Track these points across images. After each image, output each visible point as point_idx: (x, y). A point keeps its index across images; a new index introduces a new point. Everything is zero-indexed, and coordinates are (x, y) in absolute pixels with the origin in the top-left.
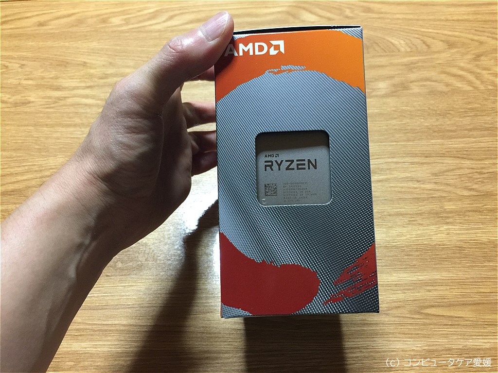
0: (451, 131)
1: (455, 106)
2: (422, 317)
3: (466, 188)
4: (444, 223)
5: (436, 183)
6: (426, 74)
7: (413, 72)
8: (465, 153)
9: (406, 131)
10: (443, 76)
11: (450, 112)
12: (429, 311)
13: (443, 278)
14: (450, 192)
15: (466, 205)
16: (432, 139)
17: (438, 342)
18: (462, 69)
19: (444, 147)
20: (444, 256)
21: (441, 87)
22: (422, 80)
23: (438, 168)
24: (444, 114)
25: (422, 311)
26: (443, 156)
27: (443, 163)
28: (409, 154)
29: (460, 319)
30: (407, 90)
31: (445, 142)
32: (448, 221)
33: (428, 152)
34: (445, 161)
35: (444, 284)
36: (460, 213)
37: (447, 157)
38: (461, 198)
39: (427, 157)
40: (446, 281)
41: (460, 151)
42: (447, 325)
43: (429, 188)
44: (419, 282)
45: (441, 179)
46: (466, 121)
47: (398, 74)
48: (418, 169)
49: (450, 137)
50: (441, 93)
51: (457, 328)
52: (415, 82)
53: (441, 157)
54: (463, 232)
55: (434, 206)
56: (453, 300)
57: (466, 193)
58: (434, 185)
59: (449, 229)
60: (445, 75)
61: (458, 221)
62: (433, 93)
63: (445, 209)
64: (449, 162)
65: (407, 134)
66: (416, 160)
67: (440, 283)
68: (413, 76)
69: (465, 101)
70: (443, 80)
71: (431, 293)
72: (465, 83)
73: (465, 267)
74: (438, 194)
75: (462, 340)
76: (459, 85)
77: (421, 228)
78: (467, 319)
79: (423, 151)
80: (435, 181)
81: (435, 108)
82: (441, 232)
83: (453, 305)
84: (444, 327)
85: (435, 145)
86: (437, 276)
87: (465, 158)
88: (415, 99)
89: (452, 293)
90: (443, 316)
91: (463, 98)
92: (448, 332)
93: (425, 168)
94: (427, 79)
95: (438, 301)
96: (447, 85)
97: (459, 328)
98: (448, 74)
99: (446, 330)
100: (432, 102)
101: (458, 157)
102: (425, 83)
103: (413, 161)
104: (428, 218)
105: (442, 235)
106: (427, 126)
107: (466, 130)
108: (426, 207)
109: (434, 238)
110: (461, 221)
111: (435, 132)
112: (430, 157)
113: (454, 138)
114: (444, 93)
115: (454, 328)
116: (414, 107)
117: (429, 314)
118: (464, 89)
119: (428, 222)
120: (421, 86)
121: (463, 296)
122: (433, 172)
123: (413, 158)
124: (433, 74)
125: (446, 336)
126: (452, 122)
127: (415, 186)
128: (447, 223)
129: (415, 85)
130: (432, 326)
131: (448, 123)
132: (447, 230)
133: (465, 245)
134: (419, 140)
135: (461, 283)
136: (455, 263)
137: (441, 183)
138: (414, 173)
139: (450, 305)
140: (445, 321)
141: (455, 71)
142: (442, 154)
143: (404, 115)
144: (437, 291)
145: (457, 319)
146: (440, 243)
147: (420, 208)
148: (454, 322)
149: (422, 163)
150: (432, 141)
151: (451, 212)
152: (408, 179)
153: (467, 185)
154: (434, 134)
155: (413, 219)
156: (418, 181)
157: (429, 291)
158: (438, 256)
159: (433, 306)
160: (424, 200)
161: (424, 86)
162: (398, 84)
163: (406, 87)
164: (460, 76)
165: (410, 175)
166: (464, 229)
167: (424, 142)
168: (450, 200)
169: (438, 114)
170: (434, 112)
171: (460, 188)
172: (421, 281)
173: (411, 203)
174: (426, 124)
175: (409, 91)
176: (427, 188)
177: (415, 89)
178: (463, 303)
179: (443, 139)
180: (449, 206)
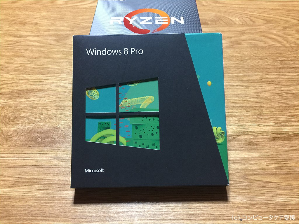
0: (268, 69)
1: (270, 55)
2: (247, 181)
3: (277, 102)
4: (263, 122)
5: (257, 98)
6: (252, 37)
7: (244, 35)
8: (277, 81)
9: (238, 68)
10: (263, 38)
11: (267, 58)
12: (252, 177)
13: (262, 156)
14: (267, 104)
15: (278, 111)
16: (255, 73)
17: (258, 198)
18: (275, 35)
19: (263, 77)
20: (262, 143)
21: (261, 44)
22: (249, 40)
23: (260, 89)
24: (263, 59)
25: (247, 177)
26: (262, 82)
27: (262, 87)
28: (240, 81)
29: (273, 183)
30: (240, 45)
31: (264, 74)
32: (265, 121)
33: (252, 80)
34: (264, 86)
35: (263, 160)
36: (273, 116)
37: (265, 83)
38: (275, 108)
39: (251, 83)
40: (264, 158)
41: (274, 80)
42: (265, 187)
43: (253, 101)
44: (245, 158)
45: (261, 96)
46: (278, 63)
47: (234, 36)
48: (246, 89)
49: (267, 72)
50: (261, 47)
51: (272, 189)
52: (245, 40)
53: (261, 83)
54: (276, 128)
55: (257, 112)
56: (269, 171)
57: (277, 105)
58: (257, 99)
59: (266, 126)
60: (264, 37)
61: (272, 121)
62: (256, 47)
63: (264, 114)
64: (267, 86)
65: (239, 69)
66: (245, 84)
67: (260, 159)
68: (243, 38)
69: (277, 52)
70: (262, 40)
71: (253, 166)
72: (276, 42)
73: (277, 150)
74: (259, 105)
75: (275, 198)
76: (273, 43)
77: (247, 125)
78: (279, 184)
79: (249, 79)
80: (256, 97)
81: (258, 56)
82: (261, 128)
83: (269, 174)
84: (263, 188)
85: (257, 76)
86: (257, 155)
87: (277, 84)
88: (244, 50)
89: (267, 167)
90: (261, 181)
91: (276, 50)
92: (266, 192)
93: (251, 89)
94: (252, 40)
95: (258, 171)
96: (265, 43)
97: (273, 189)
98: (266, 37)
99: (263, 190)
100: (256, 52)
101: (272, 84)
102: (251, 42)
103: (243, 85)
104: (252, 119)
105: (261, 129)
106: (252, 65)
107: (278, 68)
108: (252, 112)
109: (256, 131)
110: (274, 121)
111: (257, 68)
112: (254, 83)
113: (270, 72)
114: (263, 47)
115: (270, 189)
116: (244, 54)
117: (252, 180)
118: (276, 46)
119: (252, 121)
120: (249, 43)
121: (276, 169)
122: (256, 92)
123: (243, 83)
124: (256, 37)
125: (263, 194)
126: (268, 64)
127: (244, 99)
128: (265, 122)
129: (245, 42)
130: (254, 188)
131: (266, 64)
132: (264, 126)
133: (277, 136)
134: (247, 73)
135: (275, 160)
136: (270, 147)
137: (261, 99)
138: (243, 92)
139: (267, 174)
140: (263, 185)
141: (270, 35)
142: (262, 81)
143: (237, 58)
144: (258, 165)
145: (272, 183)
146: (260, 134)
147: (247, 113)
148: (269, 185)
149: (248, 86)
150: (255, 74)
151: (267, 116)
152: (239, 95)
153: (278, 100)
154: (257, 70)
155: (242, 119)
156: (246, 97)
157: (252, 164)
158: (259, 142)
159: (254, 174)
160: (249, 108)
161: (251, 43)
162: (234, 42)
163: (239, 43)
164: (273, 38)
165: (240, 93)
166: (277, 126)
167: (250, 74)
168: (267, 108)
169: (260, 59)
170: (257, 58)
171: (274, 101)
172: (247, 158)
173: (241, 110)
174: (252, 64)
176: (251, 101)
177: (245, 45)
178: (276, 173)
179: (263, 73)
180: (266, 112)
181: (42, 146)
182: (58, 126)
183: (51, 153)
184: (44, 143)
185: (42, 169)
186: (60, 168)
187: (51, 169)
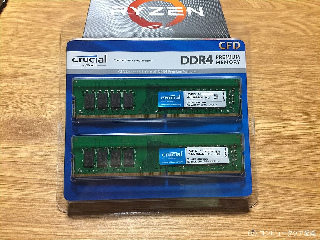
0: (289, 59)
1: (291, 44)
2: (261, 187)
3: (298, 97)
4: (281, 120)
5: (275, 92)
6: (272, 23)
7: (262, 21)
8: (298, 74)
9: (255, 57)
10: (284, 25)
11: (288, 47)
12: (266, 182)
13: (279, 158)
14: (286, 99)
15: (298, 108)
16: (274, 64)
17: (274, 206)
18: (298, 22)
19: (283, 69)
20: (280, 143)
21: (282, 32)
22: (268, 26)
23: (278, 82)
24: (284, 48)
25: (261, 182)
26: (282, 74)
27: (281, 79)
28: (257, 72)
29: (291, 190)
30: (258, 31)
31: (284, 66)
32: (284, 118)
33: (270, 71)
34: (283, 78)
35: (280, 163)
36: (292, 113)
37: (285, 75)
38: (295, 104)
39: (269, 74)
40: (281, 161)
41: (295, 72)
42: (281, 194)
43: (270, 95)
44: (260, 160)
45: (280, 90)
46: (300, 54)
47: (251, 22)
48: (263, 82)
49: (288, 63)
50: (282, 35)
51: (289, 197)
52: (263, 27)
53: (280, 75)
54: (295, 127)
55: (275, 108)
56: (286, 175)
57: (298, 100)
58: (275, 94)
59: (285, 124)
60: (285, 24)
61: (291, 119)
62: (276, 35)
63: (282, 110)
64: (287, 79)
65: (256, 59)
66: (262, 76)
67: (276, 162)
68: (262, 23)
69: (299, 41)
70: (283, 28)
71: (269, 169)
72: (299, 30)
73: (297, 152)
74: (277, 100)
75: (293, 207)
76: (295, 31)
77: (264, 122)
78: (297, 190)
79: (267, 70)
80: (275, 91)
81: (278, 44)
82: (279, 126)
83: (286, 179)
84: (279, 195)
85: (276, 67)
86: (274, 156)
87: (298, 77)
88: (263, 37)
89: (285, 170)
90: (277, 186)
91: (298, 39)
92: (282, 200)
93: (268, 82)
94: (272, 26)
95: (274, 175)
96: (286, 30)
97: (291, 197)
98: (287, 24)
99: (280, 197)
100: (276, 40)
101: (293, 76)
102: (270, 28)
103: (260, 77)
104: (269, 116)
105: (279, 128)
106: (271, 55)
107: (300, 59)
108: (269, 108)
109: (273, 129)
110: (294, 119)
111: (276, 59)
112: (272, 75)
113: (291, 64)
114: (284, 35)
115: (287, 197)
116: (262, 42)
117: (266, 185)
118: (298, 34)
119: (269, 118)
120: (268, 30)
121: (295, 173)
122: (274, 85)
123: (260, 75)
124: (276, 23)
125: (279, 202)
126: (289, 54)
127: (260, 93)
128: (284, 120)
129: (264, 29)
130: (269, 194)
131: (287, 54)
132: (283, 124)
133: (296, 136)
134: (264, 63)
135: (294, 163)
136: (289, 148)
137: (280, 93)
138: (260, 84)
139: (284, 179)
140: (279, 191)
141: (292, 22)
142: (281, 73)
143: (254, 47)
144: (274, 168)
145: (289, 190)
146: (277, 133)
147: (263, 108)
148: (287, 192)
149: (265, 79)
150: (274, 65)
151: (287, 113)
152: (255, 88)
153: (299, 95)
154: (276, 60)
155: (257, 115)
156: (263, 90)
157: (268, 167)
158: (276, 143)
159: (269, 179)
160: (266, 103)
161: (270, 30)
162: (251, 28)
163: (257, 30)
164: (296, 26)
165: (256, 86)
166: (297, 125)
167: (268, 65)
168: (286, 104)
169: (279, 48)
170: (276, 47)
171: (294, 97)
173: (256, 105)
174: (270, 54)
175: (258, 32)
176: (268, 95)
177: (263, 31)
178: (294, 178)
179: (282, 64)
180: (285, 108)
181: (23, 140)
182: (44, 117)
183: (33, 147)
184: (25, 136)
185: (21, 166)
186: (43, 165)
187: (32, 166)
